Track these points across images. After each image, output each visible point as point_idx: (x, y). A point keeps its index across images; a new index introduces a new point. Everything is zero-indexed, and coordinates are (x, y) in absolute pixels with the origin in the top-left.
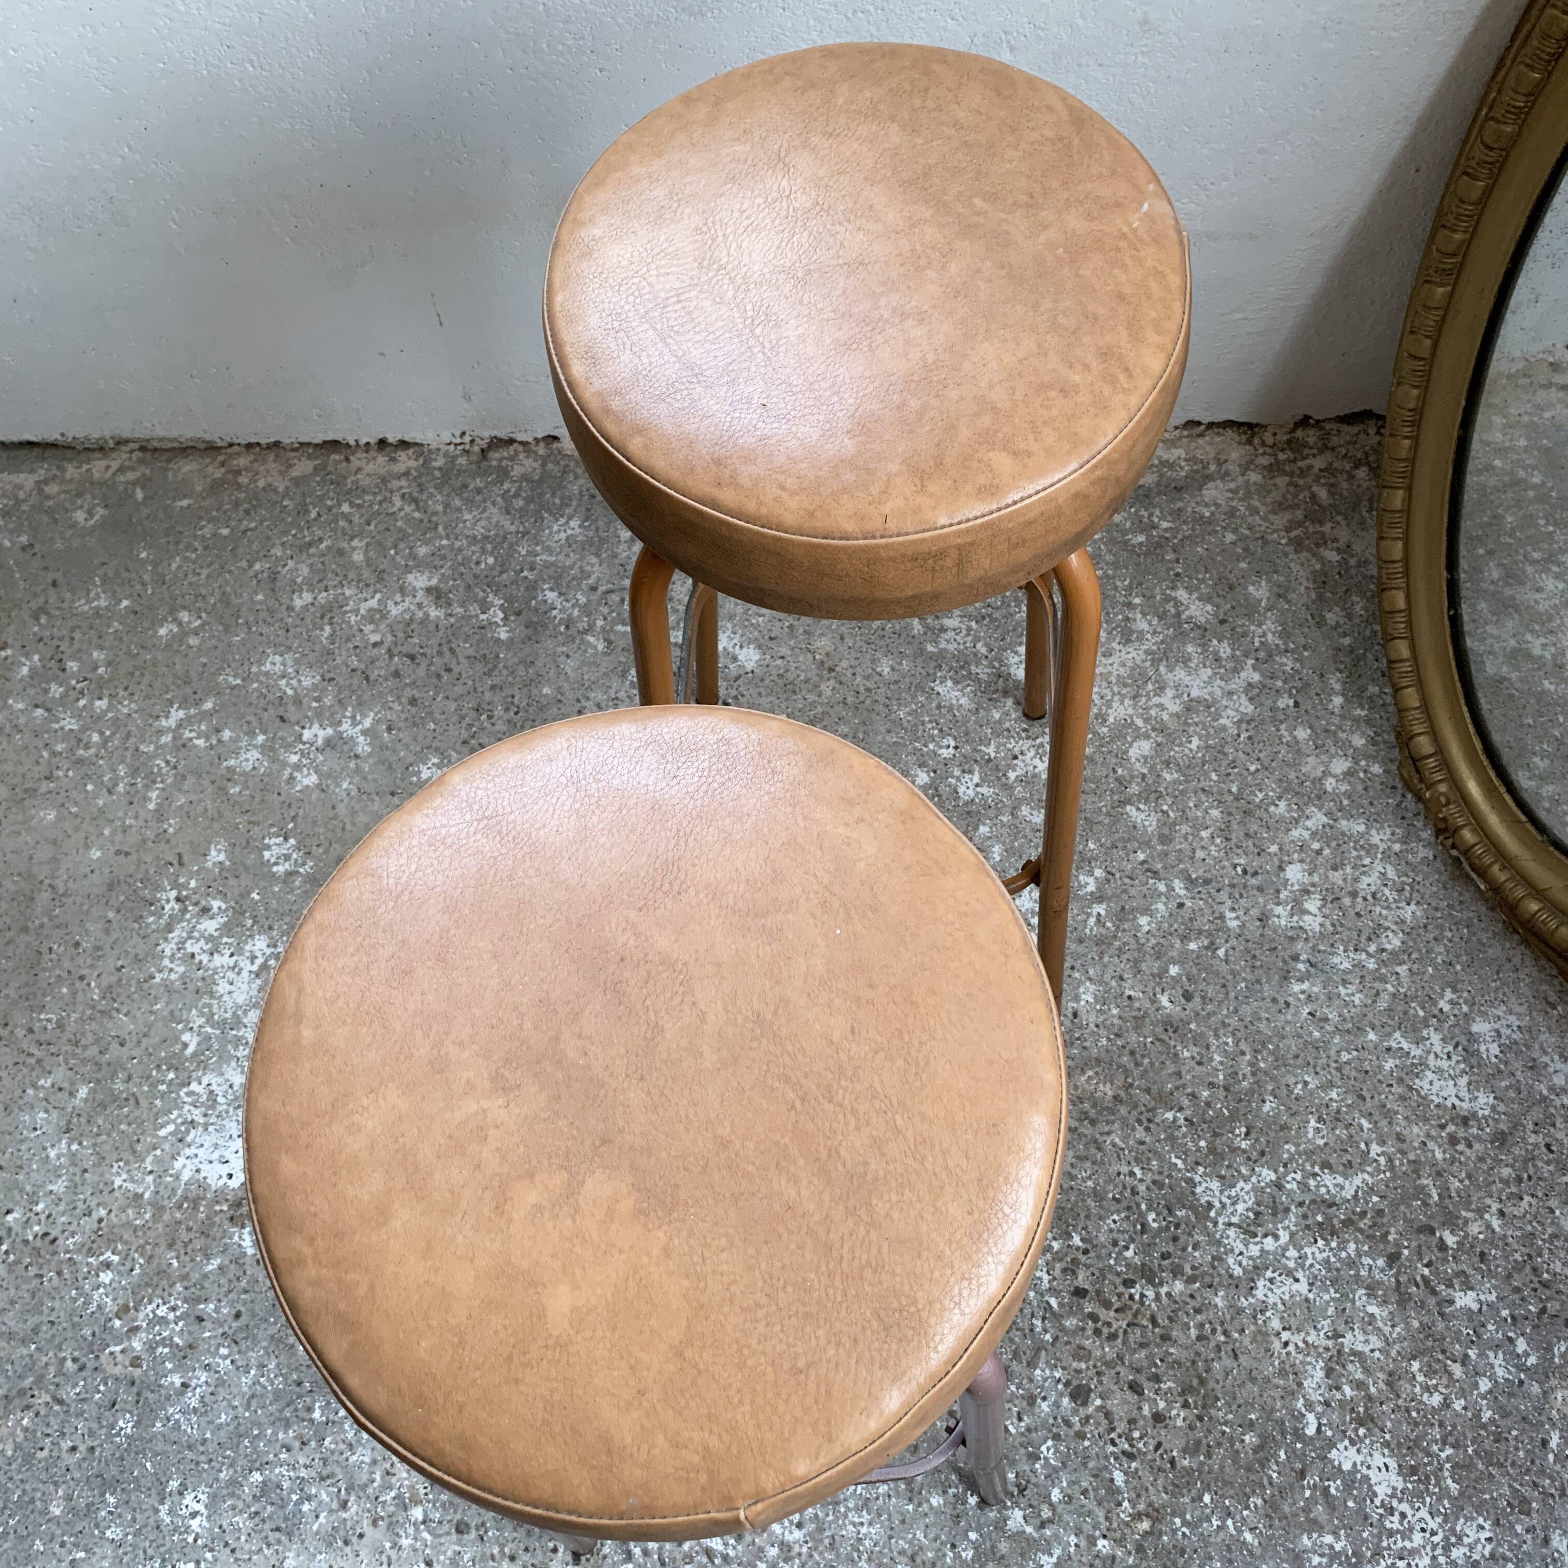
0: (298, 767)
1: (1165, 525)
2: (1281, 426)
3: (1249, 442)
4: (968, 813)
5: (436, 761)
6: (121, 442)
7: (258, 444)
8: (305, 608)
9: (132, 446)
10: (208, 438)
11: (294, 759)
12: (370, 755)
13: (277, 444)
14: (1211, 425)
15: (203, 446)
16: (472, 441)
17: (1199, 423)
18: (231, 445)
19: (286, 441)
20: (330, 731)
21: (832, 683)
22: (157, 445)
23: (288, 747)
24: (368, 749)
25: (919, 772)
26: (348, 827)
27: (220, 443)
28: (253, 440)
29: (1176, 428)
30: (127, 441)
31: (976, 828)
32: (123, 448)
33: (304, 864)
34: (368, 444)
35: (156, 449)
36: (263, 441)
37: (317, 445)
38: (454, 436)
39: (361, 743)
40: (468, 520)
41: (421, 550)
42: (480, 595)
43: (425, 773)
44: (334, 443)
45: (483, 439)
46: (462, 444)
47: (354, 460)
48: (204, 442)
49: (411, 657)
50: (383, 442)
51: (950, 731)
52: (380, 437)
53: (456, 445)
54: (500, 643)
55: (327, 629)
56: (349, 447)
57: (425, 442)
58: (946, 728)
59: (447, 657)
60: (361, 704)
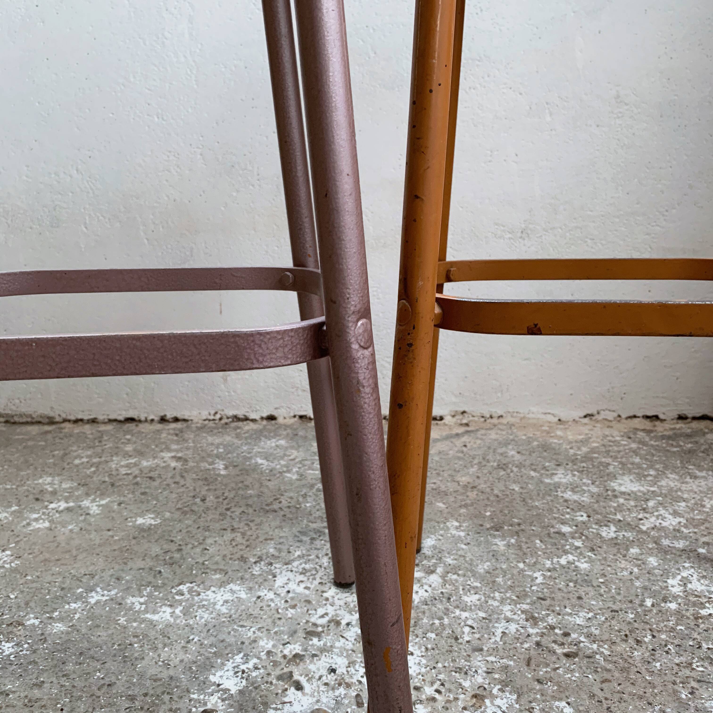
0: (36, 520)
1: (690, 445)
4: (616, 544)
5: (152, 516)
7: (81, 420)
8: (83, 463)
10: (51, 414)
11: (36, 516)
12: (98, 514)
13: (94, 421)
14: (694, 418)
15: (47, 420)
16: (221, 419)
17: (686, 418)
18: (65, 421)
19: (101, 418)
20: (71, 504)
21: (475, 493)
22: (16, 419)
23: (33, 511)
24: (98, 512)
25: (561, 526)
26: (63, 545)
27: (58, 419)
28: (80, 417)
29: (672, 419)
31: (627, 550)
33: (10, 563)
34: (152, 420)
35: (14, 423)
36: (86, 418)
37: (120, 421)
38: (210, 414)
39: (94, 509)
40: (210, 439)
41: (174, 447)
42: (210, 460)
43: (140, 521)
44: (131, 420)
45: (228, 418)
46: (214, 420)
47: (141, 426)
48: (48, 418)
49: (151, 478)
50: (163, 420)
51: (580, 510)
52: (162, 414)
53: (210, 420)
54: (219, 475)
55: (93, 469)
56: (140, 421)
57: (190, 418)
58: (576, 509)
59: (178, 479)
60: (103, 495)
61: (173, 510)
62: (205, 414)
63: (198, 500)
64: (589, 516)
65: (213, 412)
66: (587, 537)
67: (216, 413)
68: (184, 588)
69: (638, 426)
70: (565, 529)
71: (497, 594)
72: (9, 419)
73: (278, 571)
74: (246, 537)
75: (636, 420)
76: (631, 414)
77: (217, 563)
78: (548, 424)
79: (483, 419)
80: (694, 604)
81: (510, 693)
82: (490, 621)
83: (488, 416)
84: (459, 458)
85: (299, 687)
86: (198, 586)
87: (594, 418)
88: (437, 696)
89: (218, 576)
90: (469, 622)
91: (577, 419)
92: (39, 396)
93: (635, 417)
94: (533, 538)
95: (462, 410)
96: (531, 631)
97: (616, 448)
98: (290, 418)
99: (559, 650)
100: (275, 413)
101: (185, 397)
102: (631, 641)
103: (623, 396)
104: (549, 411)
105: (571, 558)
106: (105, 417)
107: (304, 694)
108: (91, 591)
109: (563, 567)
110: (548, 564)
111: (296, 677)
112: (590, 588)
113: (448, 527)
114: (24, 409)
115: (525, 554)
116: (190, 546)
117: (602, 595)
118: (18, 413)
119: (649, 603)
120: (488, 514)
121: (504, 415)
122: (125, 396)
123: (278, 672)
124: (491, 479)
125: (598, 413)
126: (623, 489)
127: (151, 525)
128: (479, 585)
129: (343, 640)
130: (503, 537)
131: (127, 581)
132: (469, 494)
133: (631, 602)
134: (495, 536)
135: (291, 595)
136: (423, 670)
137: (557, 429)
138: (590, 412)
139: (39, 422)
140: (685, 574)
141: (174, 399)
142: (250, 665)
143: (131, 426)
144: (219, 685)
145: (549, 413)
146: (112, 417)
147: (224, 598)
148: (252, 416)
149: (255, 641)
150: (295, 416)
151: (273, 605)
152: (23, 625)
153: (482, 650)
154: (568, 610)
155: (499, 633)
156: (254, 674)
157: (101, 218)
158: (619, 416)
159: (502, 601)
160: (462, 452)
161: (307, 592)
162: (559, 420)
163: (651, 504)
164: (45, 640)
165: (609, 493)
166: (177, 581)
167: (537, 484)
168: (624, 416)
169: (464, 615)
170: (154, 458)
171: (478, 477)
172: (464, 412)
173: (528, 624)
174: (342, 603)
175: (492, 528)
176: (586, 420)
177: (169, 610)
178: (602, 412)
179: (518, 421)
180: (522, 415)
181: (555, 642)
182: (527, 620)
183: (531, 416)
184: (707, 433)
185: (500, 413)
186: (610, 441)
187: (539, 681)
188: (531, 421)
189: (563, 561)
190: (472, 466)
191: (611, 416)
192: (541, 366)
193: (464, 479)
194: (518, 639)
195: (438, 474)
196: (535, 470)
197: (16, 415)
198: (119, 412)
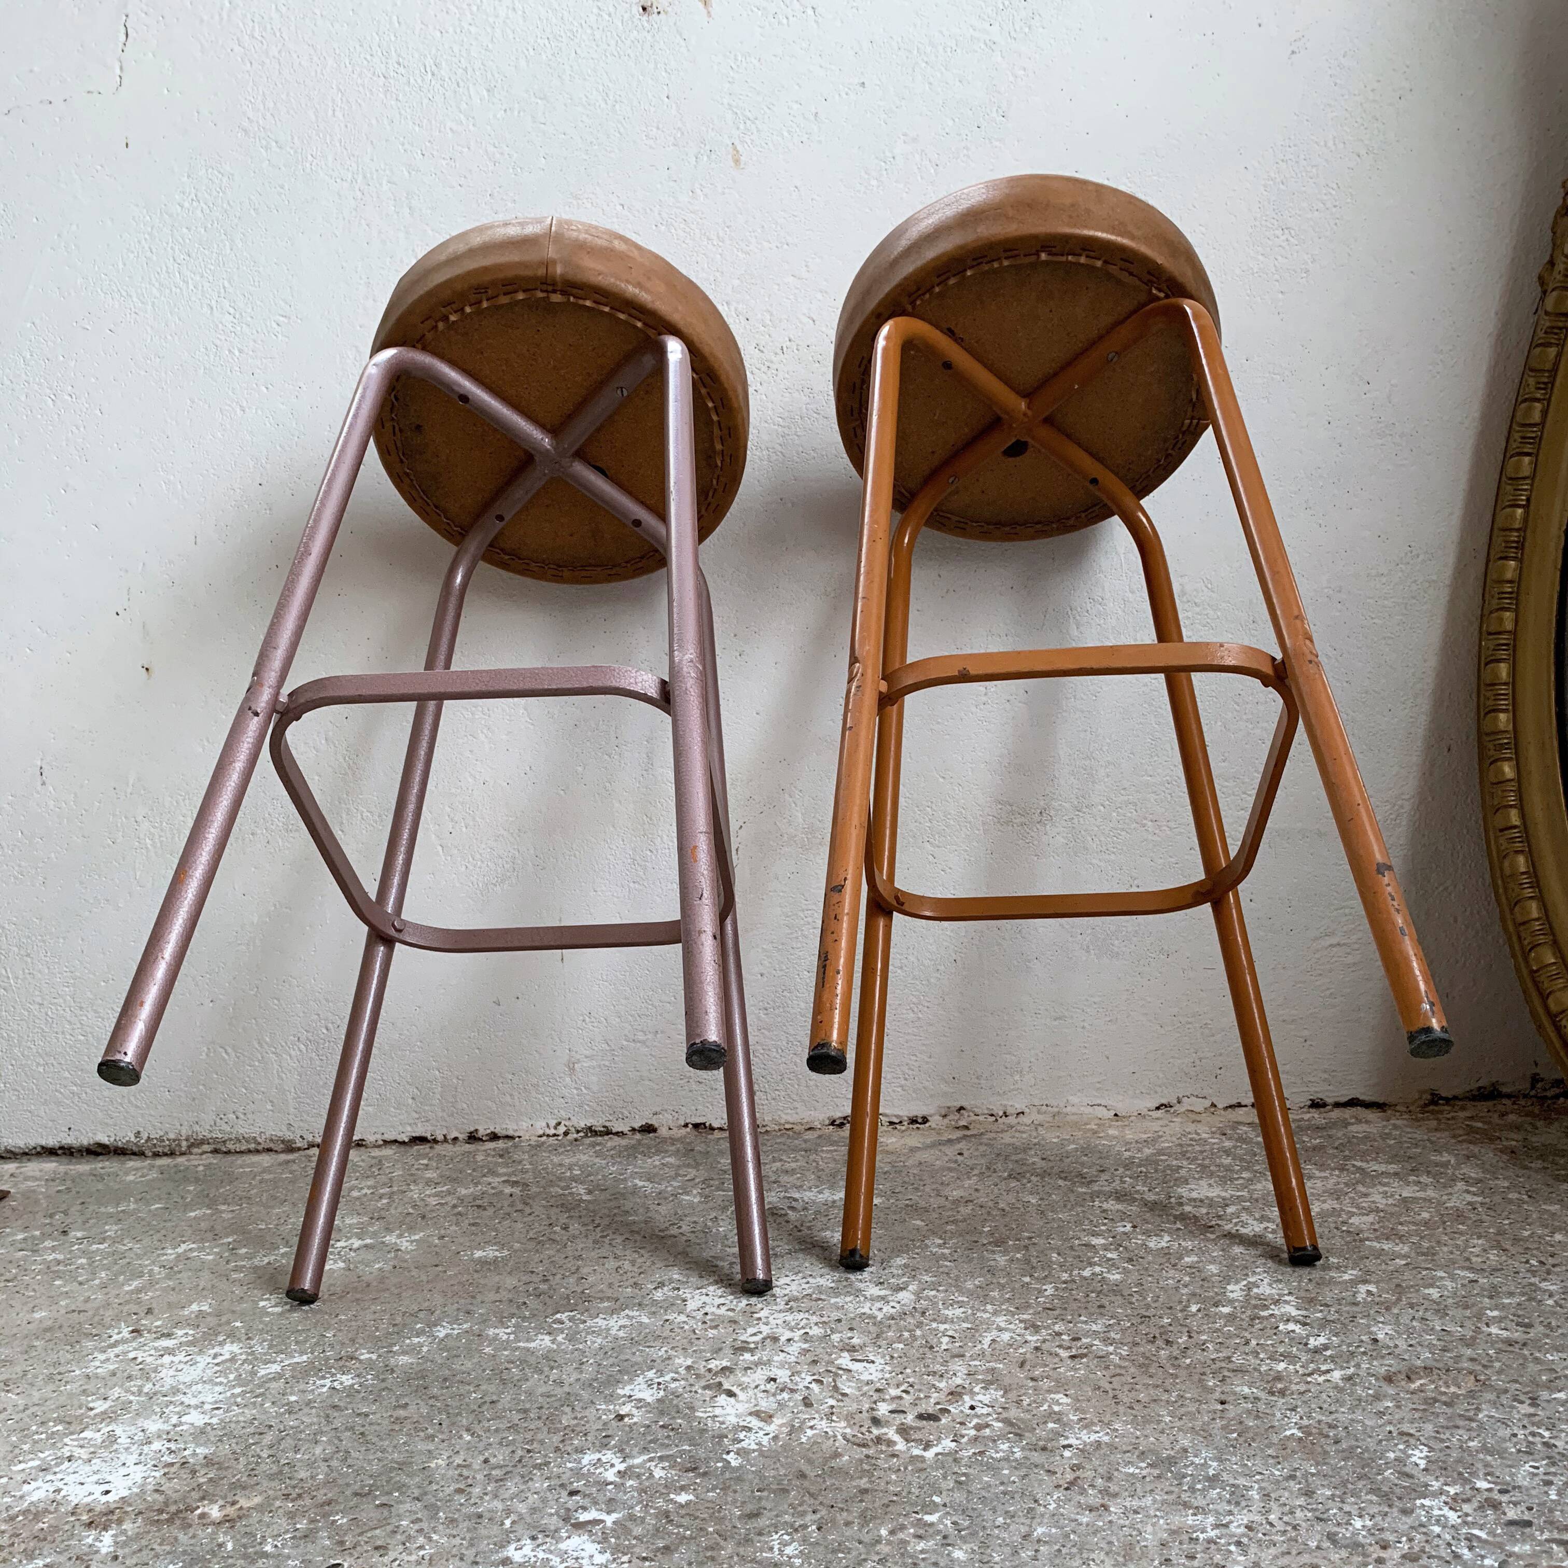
2: (1413, 1104)
3: (1384, 1111)
5: (495, 1248)
6: (196, 1143)
9: (206, 1148)
10: (289, 1135)
12: (413, 1250)
14: (1337, 1105)
15: (282, 1146)
16: (566, 1134)
17: (1324, 1105)
18: (311, 1146)
19: (370, 1138)
20: (368, 1241)
21: (970, 1207)
22: (230, 1146)
24: (412, 1248)
25: (1092, 1238)
27: (299, 1144)
29: (1301, 1109)
30: (202, 1142)
32: (195, 1150)
34: (456, 1139)
35: (228, 1152)
37: (403, 1143)
38: (548, 1126)
39: (404, 1244)
40: (556, 1160)
41: (502, 1170)
42: (563, 1184)
43: (478, 1254)
44: (422, 1140)
45: (578, 1132)
46: (555, 1135)
47: (438, 1147)
48: (283, 1142)
49: (479, 1207)
50: (473, 1138)
51: (1123, 1220)
52: (472, 1129)
53: (548, 1136)
54: (581, 1201)
55: (385, 1201)
56: (435, 1141)
57: (516, 1134)
58: (1117, 1219)
59: (520, 1206)
60: (411, 1229)
61: (525, 1241)
62: (540, 1126)
63: (557, 1229)
64: (1134, 1227)
65: (553, 1123)
66: (1126, 1248)
67: (559, 1124)
68: (563, 1316)
69: (1240, 1119)
70: (1098, 1241)
71: (989, 1307)
72: (218, 1146)
73: (689, 1296)
74: (637, 1265)
75: (1241, 1111)
76: (1234, 1102)
77: (602, 1291)
78: (1097, 1121)
79: (993, 1119)
80: (1255, 1307)
81: (996, 1390)
82: (977, 1331)
83: (1001, 1113)
84: (950, 1170)
85: (731, 1394)
86: (582, 1314)
87: (1172, 1110)
88: (904, 1395)
89: (606, 1304)
90: (950, 1333)
91: (1144, 1112)
92: (269, 1107)
93: (1239, 1105)
94: (1048, 1252)
95: (958, 1105)
96: (1029, 1338)
97: (1198, 1148)
98: (679, 1127)
99: (1064, 1354)
100: (654, 1122)
101: (508, 1098)
102: (1160, 1342)
103: (1219, 1072)
104: (1098, 1102)
105: (1097, 1269)
106: (379, 1137)
107: (737, 1401)
108: (436, 1326)
109: (1085, 1278)
110: (1065, 1276)
111: (726, 1386)
112: (1119, 1298)
113: (926, 1245)
114: (244, 1129)
115: (1033, 1267)
116: (559, 1276)
117: (1131, 1303)
118: (233, 1136)
119: (1194, 1308)
120: (986, 1229)
121: (1026, 1110)
122: (410, 1101)
123: (703, 1383)
124: (996, 1191)
125: (1179, 1102)
126: (1194, 1195)
127: (497, 1257)
128: (966, 1299)
129: (782, 1355)
130: (1005, 1252)
131: (481, 1314)
132: (961, 1209)
133: (1171, 1308)
134: (993, 1252)
135: (709, 1317)
136: (887, 1376)
137: (1110, 1127)
138: (1164, 1101)
139: (269, 1150)
140: (1251, 1280)
141: (490, 1103)
142: (668, 1378)
143: (423, 1148)
144: (630, 1396)
145: (1099, 1105)
146: (389, 1137)
147: (620, 1323)
148: (617, 1127)
149: (669, 1358)
150: (686, 1125)
151: (686, 1327)
152: (356, 1359)
153: (963, 1356)
154: (1083, 1318)
155: (987, 1341)
156: (673, 1386)
157: (366, 814)
158: (1213, 1105)
159: (995, 1313)
160: (956, 1161)
161: (731, 1314)
162: (1116, 1115)
163: (1231, 1210)
164: (393, 1371)
165: (1173, 1200)
166: (550, 1311)
167: (1066, 1194)
168: (1220, 1106)
169: (942, 1327)
170: (476, 1184)
171: (977, 1190)
172: (962, 1108)
173: (1028, 1332)
174: (780, 1322)
175: (990, 1243)
176: (1159, 1113)
177: (547, 1338)
178: (1185, 1100)
179: (1050, 1119)
180: (1056, 1110)
181: (1060, 1346)
182: (1026, 1329)
183: (1069, 1109)
184: (1352, 1124)
185: (1020, 1107)
186: (1191, 1140)
187: (1032, 1379)
188: (1069, 1118)
189: (1087, 1273)
190: (969, 1178)
191: (1200, 1105)
192: (1083, 1027)
193: (955, 1193)
194: (1011, 1345)
195: (917, 1189)
196: (1065, 1179)
197: (231, 1140)
198: (401, 1129)
